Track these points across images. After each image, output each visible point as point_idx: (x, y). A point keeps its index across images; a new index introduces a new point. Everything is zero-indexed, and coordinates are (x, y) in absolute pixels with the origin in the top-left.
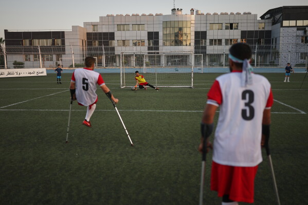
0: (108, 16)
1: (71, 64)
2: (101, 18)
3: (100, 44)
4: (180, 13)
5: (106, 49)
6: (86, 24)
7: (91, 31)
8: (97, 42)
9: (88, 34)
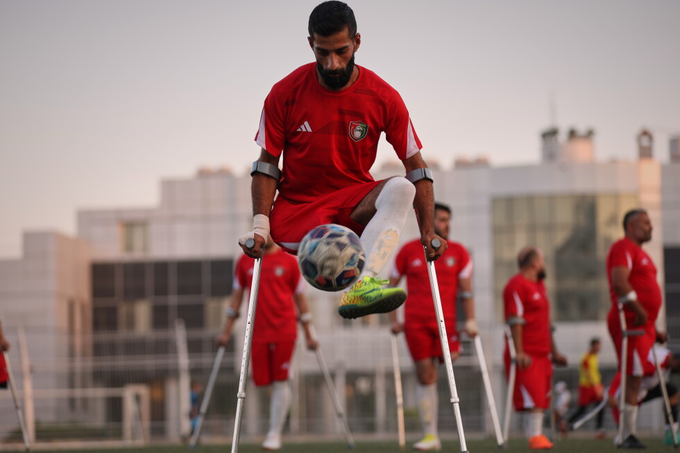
0: (204, 174)
1: (11, 426)
2: (169, 187)
3: (160, 318)
4: (580, 150)
5: (195, 347)
6: (87, 218)
7: (111, 250)
8: (143, 311)
9: (101, 273)
